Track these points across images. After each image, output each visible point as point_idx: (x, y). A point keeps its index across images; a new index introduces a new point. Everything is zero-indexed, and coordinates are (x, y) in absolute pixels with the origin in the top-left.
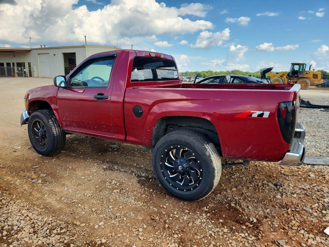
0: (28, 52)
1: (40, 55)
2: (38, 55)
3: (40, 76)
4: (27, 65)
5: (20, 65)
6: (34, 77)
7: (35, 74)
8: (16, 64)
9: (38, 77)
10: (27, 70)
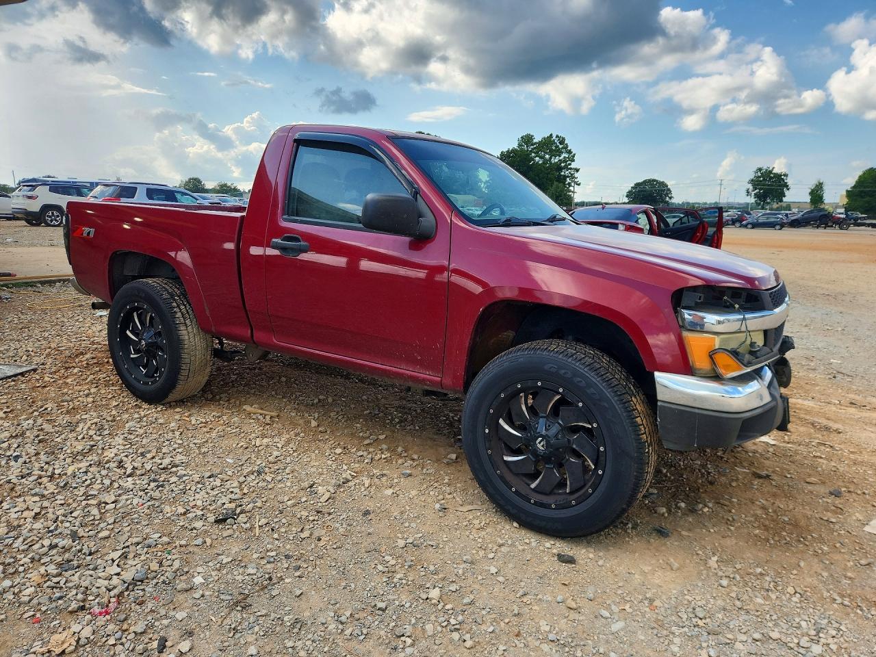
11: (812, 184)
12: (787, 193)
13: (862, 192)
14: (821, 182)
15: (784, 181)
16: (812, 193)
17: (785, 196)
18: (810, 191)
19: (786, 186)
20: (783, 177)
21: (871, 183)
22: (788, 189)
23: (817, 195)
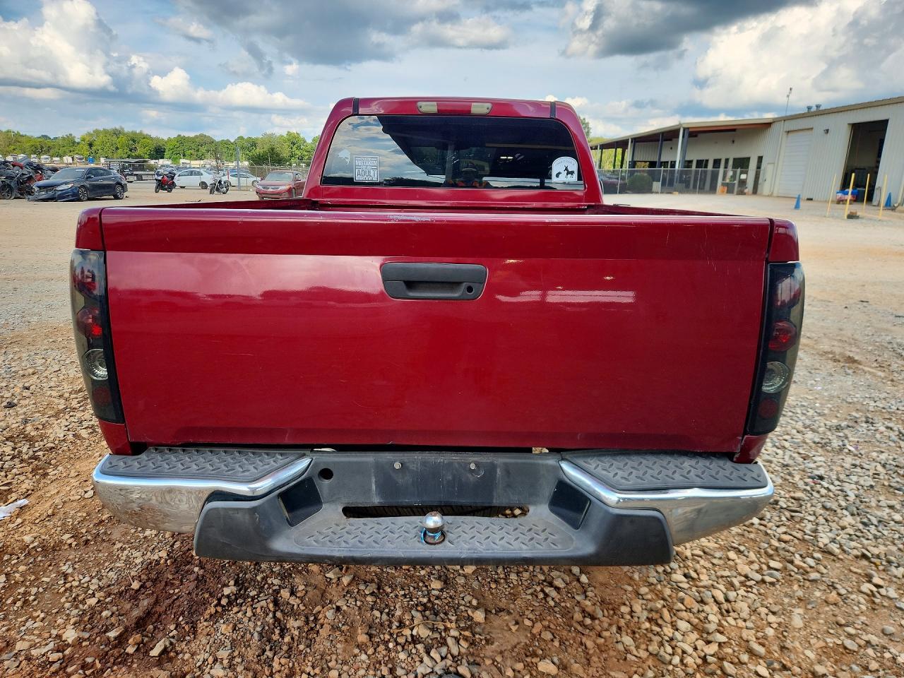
0: (763, 127)
1: (790, 135)
2: (785, 134)
3: (775, 194)
4: (753, 164)
5: (742, 163)
6: (761, 195)
7: (765, 188)
8: (731, 163)
9: (770, 196)
10: (749, 177)
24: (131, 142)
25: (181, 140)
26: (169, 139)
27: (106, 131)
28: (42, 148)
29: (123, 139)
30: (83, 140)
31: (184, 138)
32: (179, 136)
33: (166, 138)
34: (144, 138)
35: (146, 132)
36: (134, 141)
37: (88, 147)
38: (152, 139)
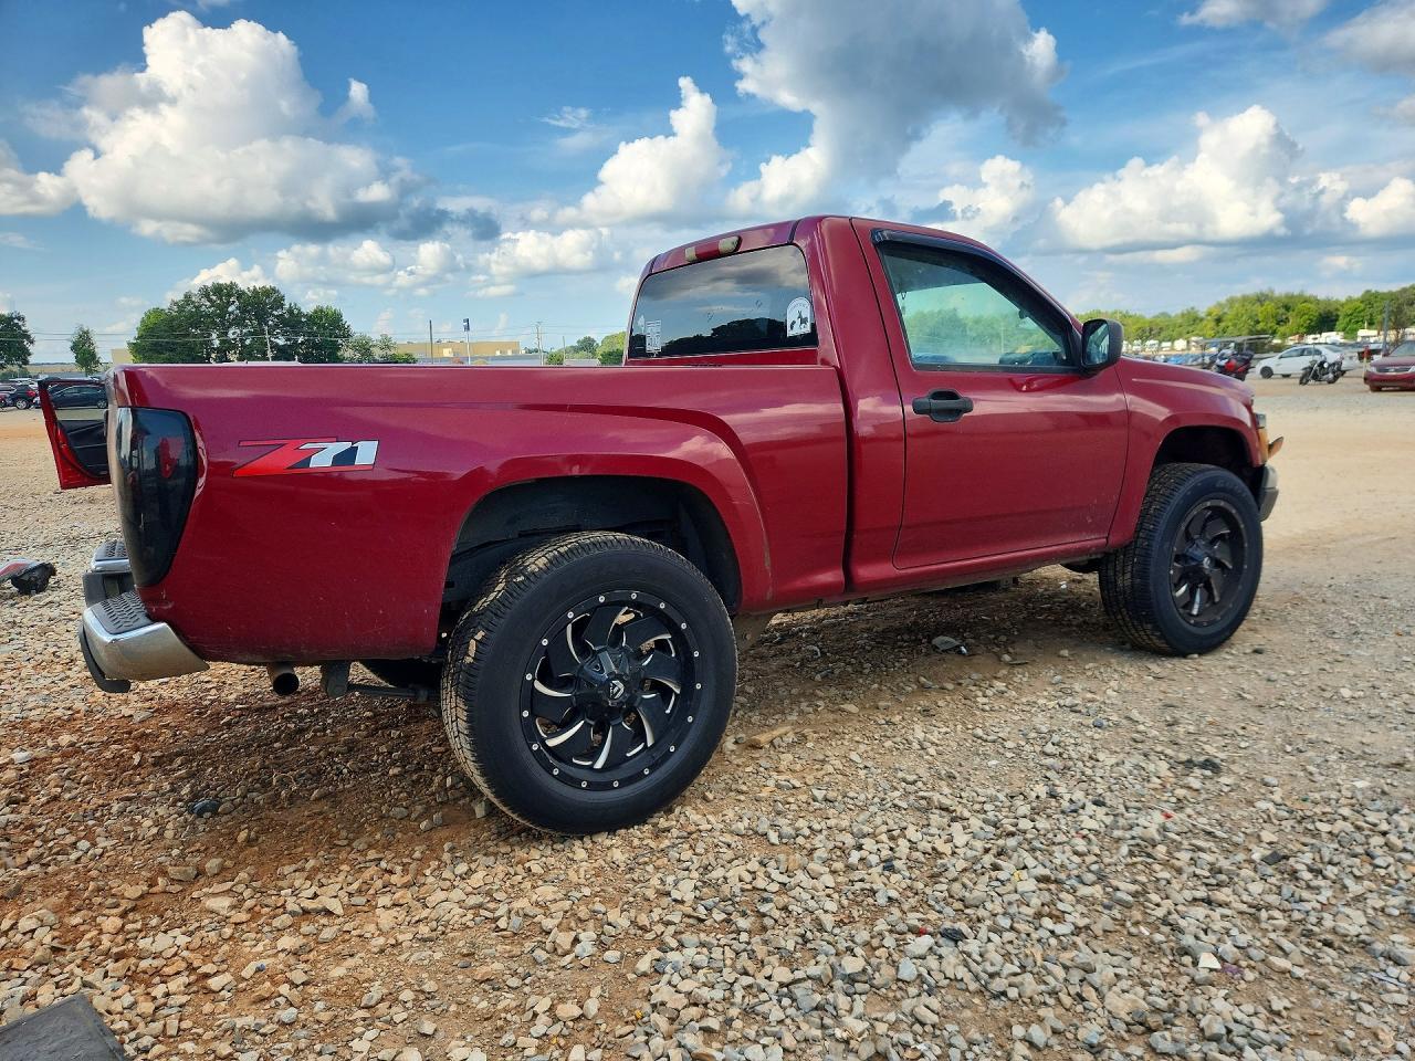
11: (71, 333)
12: (31, 348)
13: (156, 344)
14: (86, 329)
15: (19, 327)
16: (75, 348)
17: (29, 355)
18: (71, 344)
19: (26, 335)
20: (16, 321)
21: (166, 331)
22: (32, 342)
23: (84, 351)
24: (1282, 310)
25: (1370, 299)
26: (1350, 300)
27: (1245, 299)
28: (1151, 330)
29: (1269, 307)
30: (1209, 314)
31: (1376, 295)
32: (1368, 292)
33: (1343, 299)
34: (1305, 301)
35: (1309, 293)
36: (1287, 308)
37: (1213, 324)
38: (1318, 302)
